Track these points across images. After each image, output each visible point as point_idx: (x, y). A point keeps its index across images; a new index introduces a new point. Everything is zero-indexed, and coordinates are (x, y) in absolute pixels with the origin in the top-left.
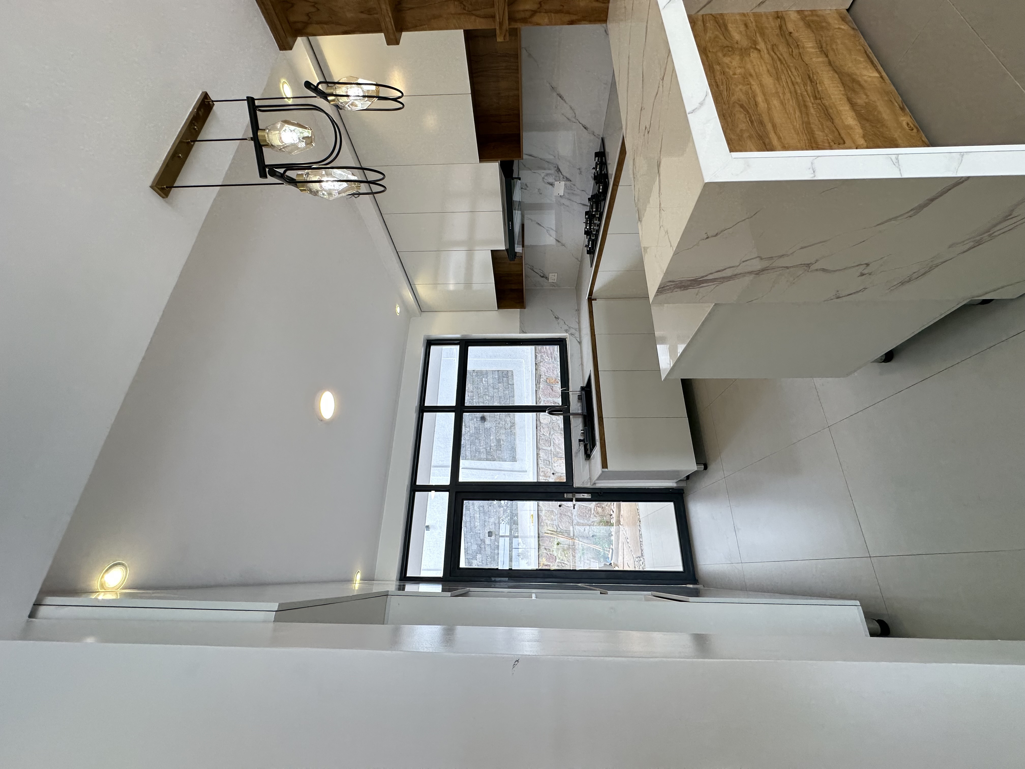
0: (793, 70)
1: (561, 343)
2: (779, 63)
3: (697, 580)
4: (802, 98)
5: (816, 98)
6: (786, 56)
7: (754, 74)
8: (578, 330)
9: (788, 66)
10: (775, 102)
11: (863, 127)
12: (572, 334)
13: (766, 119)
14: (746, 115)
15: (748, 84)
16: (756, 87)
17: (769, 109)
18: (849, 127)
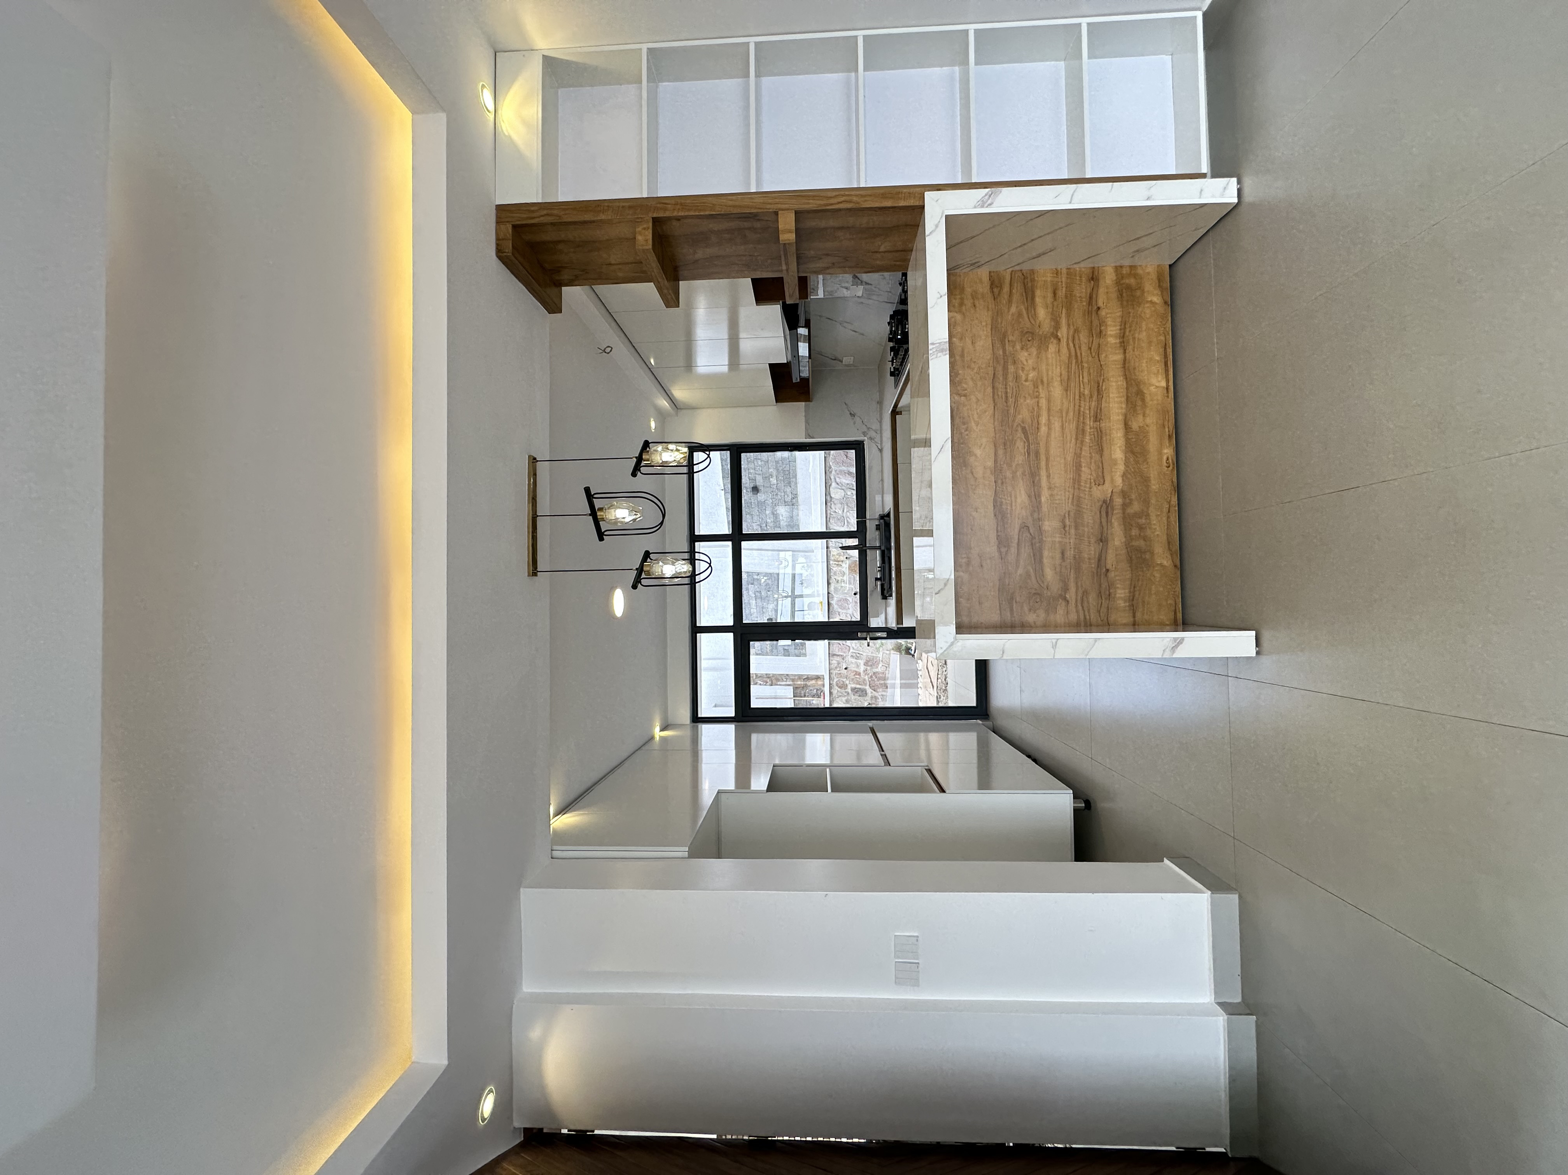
0: (1085, 374)
1: (858, 447)
2: (1074, 361)
3: (988, 715)
4: (1083, 418)
5: (1095, 421)
6: (1084, 348)
7: (1045, 379)
8: (879, 432)
9: (1083, 367)
10: (1057, 425)
11: (1127, 464)
12: (871, 439)
13: (1042, 451)
14: (1025, 442)
15: (1037, 397)
16: (1043, 402)
17: (1049, 435)
18: (1115, 462)
